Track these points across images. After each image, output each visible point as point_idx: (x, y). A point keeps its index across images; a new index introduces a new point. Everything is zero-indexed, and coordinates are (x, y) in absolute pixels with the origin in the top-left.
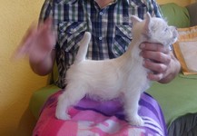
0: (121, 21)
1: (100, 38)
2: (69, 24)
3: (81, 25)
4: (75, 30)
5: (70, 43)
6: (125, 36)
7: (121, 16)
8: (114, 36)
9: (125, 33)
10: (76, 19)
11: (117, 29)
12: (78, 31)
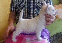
0: (38, 2)
1: (30, 8)
2: (19, 3)
3: (23, 3)
4: (21, 5)
5: (20, 10)
6: (39, 7)
8: (35, 7)
11: (36, 4)
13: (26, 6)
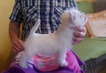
0: (57, 5)
1: (46, 13)
3: (34, 7)
4: (31, 10)
5: (29, 17)
6: (59, 13)
7: (57, 2)
8: (53, 12)
9: (59, 11)
10: (31, 4)
11: (55, 8)
12: (32, 10)
13: (39, 12)
